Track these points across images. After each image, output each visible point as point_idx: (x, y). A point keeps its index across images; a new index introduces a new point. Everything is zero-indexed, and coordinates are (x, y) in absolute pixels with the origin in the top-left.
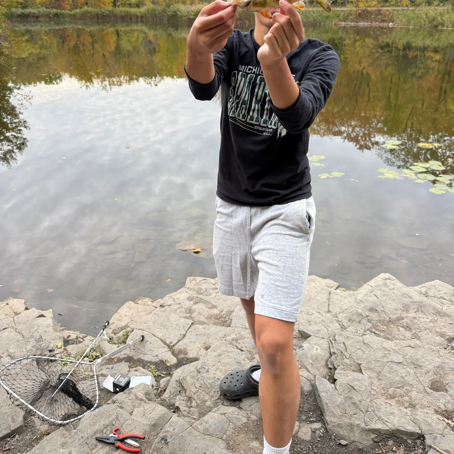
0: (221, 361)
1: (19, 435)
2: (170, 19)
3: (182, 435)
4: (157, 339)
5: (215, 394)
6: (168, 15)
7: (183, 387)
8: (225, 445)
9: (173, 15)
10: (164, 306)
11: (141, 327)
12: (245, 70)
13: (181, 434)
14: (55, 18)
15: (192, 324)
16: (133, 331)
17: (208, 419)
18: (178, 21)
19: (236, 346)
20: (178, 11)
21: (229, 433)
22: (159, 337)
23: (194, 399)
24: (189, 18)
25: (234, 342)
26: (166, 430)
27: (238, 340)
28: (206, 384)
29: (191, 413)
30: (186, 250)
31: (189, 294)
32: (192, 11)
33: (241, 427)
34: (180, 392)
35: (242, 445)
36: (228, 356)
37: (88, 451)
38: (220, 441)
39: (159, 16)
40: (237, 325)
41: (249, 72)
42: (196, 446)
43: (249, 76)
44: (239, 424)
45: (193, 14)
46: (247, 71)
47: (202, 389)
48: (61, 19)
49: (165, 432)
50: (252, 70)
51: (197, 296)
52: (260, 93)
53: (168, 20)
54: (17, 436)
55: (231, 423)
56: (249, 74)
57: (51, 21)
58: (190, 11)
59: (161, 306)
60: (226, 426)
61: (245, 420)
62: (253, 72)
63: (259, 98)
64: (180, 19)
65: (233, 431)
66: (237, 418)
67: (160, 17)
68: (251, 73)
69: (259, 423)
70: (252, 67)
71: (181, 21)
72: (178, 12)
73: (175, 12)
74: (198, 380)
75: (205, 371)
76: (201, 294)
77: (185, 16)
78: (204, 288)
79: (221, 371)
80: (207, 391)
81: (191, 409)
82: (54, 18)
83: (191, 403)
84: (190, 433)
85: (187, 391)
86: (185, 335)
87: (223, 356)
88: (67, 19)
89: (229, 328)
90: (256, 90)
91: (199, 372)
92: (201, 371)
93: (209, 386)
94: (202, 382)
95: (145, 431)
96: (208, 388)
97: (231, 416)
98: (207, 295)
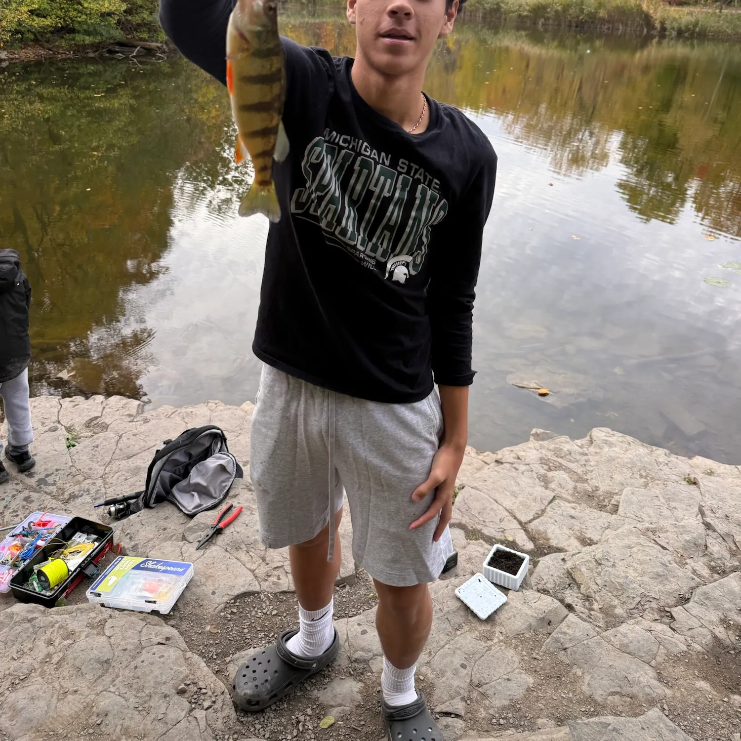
0: (634, 556)
1: (350, 586)
2: (488, 16)
3: (587, 644)
4: (501, 508)
5: (629, 601)
6: (485, 9)
7: (574, 579)
8: (655, 675)
9: (494, 8)
10: (502, 463)
11: (476, 485)
12: (337, 140)
13: (586, 642)
14: (310, 5)
15: (554, 498)
16: (463, 488)
17: (625, 631)
18: (500, 18)
19: (655, 540)
20: (502, 2)
21: (659, 659)
22: (505, 506)
23: (596, 601)
24: (520, 16)
25: (650, 534)
26: (563, 630)
27: (656, 531)
28: (613, 583)
29: (592, 617)
30: (523, 387)
31: (542, 453)
32: (527, 4)
33: (679, 655)
34: (569, 585)
35: (682, 681)
36: (644, 550)
37: (451, 630)
38: (647, 667)
39: (470, 9)
40: (628, 515)
41: (343, 144)
42: (611, 664)
43: (343, 152)
44: (675, 650)
45: (527, 8)
46: (341, 143)
47: (607, 588)
48: (317, 7)
49: (561, 633)
50: (349, 143)
51: (556, 459)
52: (359, 188)
53: (484, 18)
54: (348, 587)
55: (661, 647)
56: (343, 148)
57: (303, 9)
58: (524, 3)
59: (497, 461)
60: (655, 649)
61: (684, 648)
62: (351, 147)
63: (355, 197)
64: (503, 16)
65: (666, 658)
66: (671, 642)
67: (471, 12)
68: (347, 148)
69: (706, 657)
70: (348, 138)
71: (505, 20)
72: (503, 5)
73: (498, 4)
74: (599, 574)
75: (610, 564)
76: (562, 457)
77: (514, 12)
78: (565, 449)
79: (635, 570)
80: (615, 593)
81: (592, 613)
82: (307, 5)
83: (591, 604)
84: (599, 644)
85: (582, 586)
86: (543, 511)
87: (635, 549)
88: (326, 8)
89: (614, 516)
90: (352, 181)
91: (600, 564)
92: (603, 562)
93: (619, 588)
94: (606, 578)
95: (530, 624)
96: (617, 590)
97: (661, 636)
98: (570, 461)
